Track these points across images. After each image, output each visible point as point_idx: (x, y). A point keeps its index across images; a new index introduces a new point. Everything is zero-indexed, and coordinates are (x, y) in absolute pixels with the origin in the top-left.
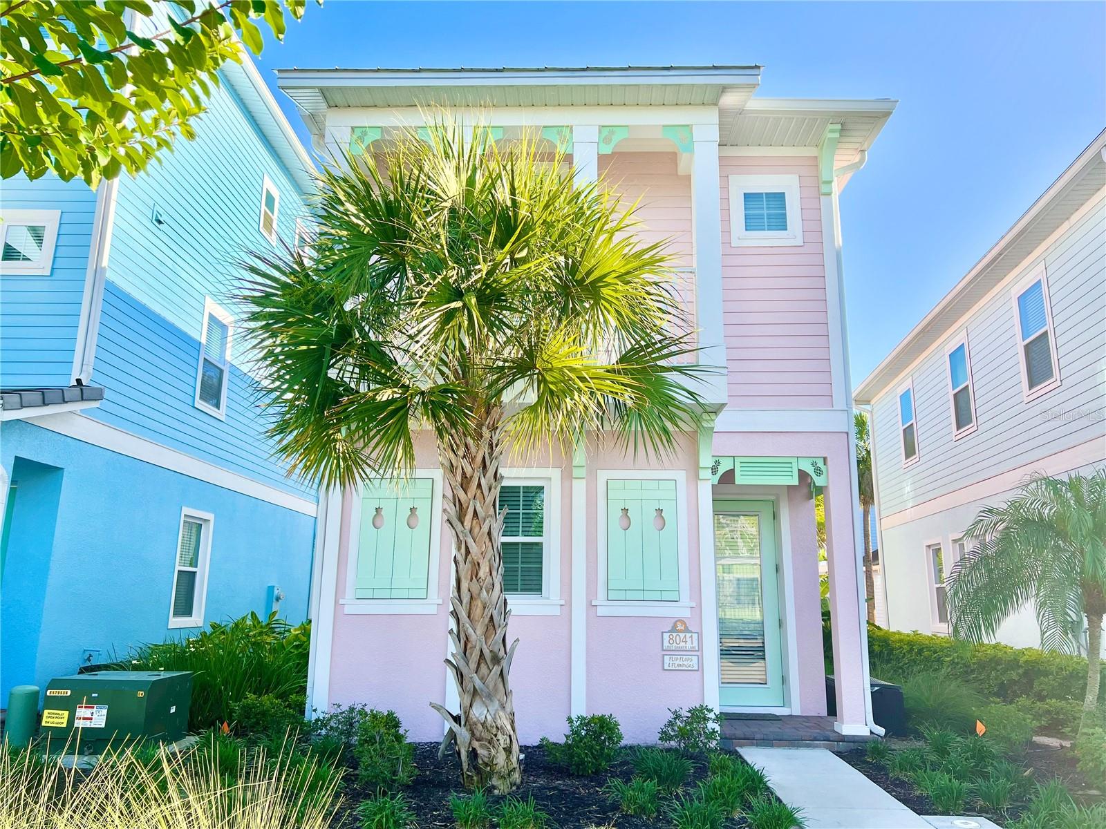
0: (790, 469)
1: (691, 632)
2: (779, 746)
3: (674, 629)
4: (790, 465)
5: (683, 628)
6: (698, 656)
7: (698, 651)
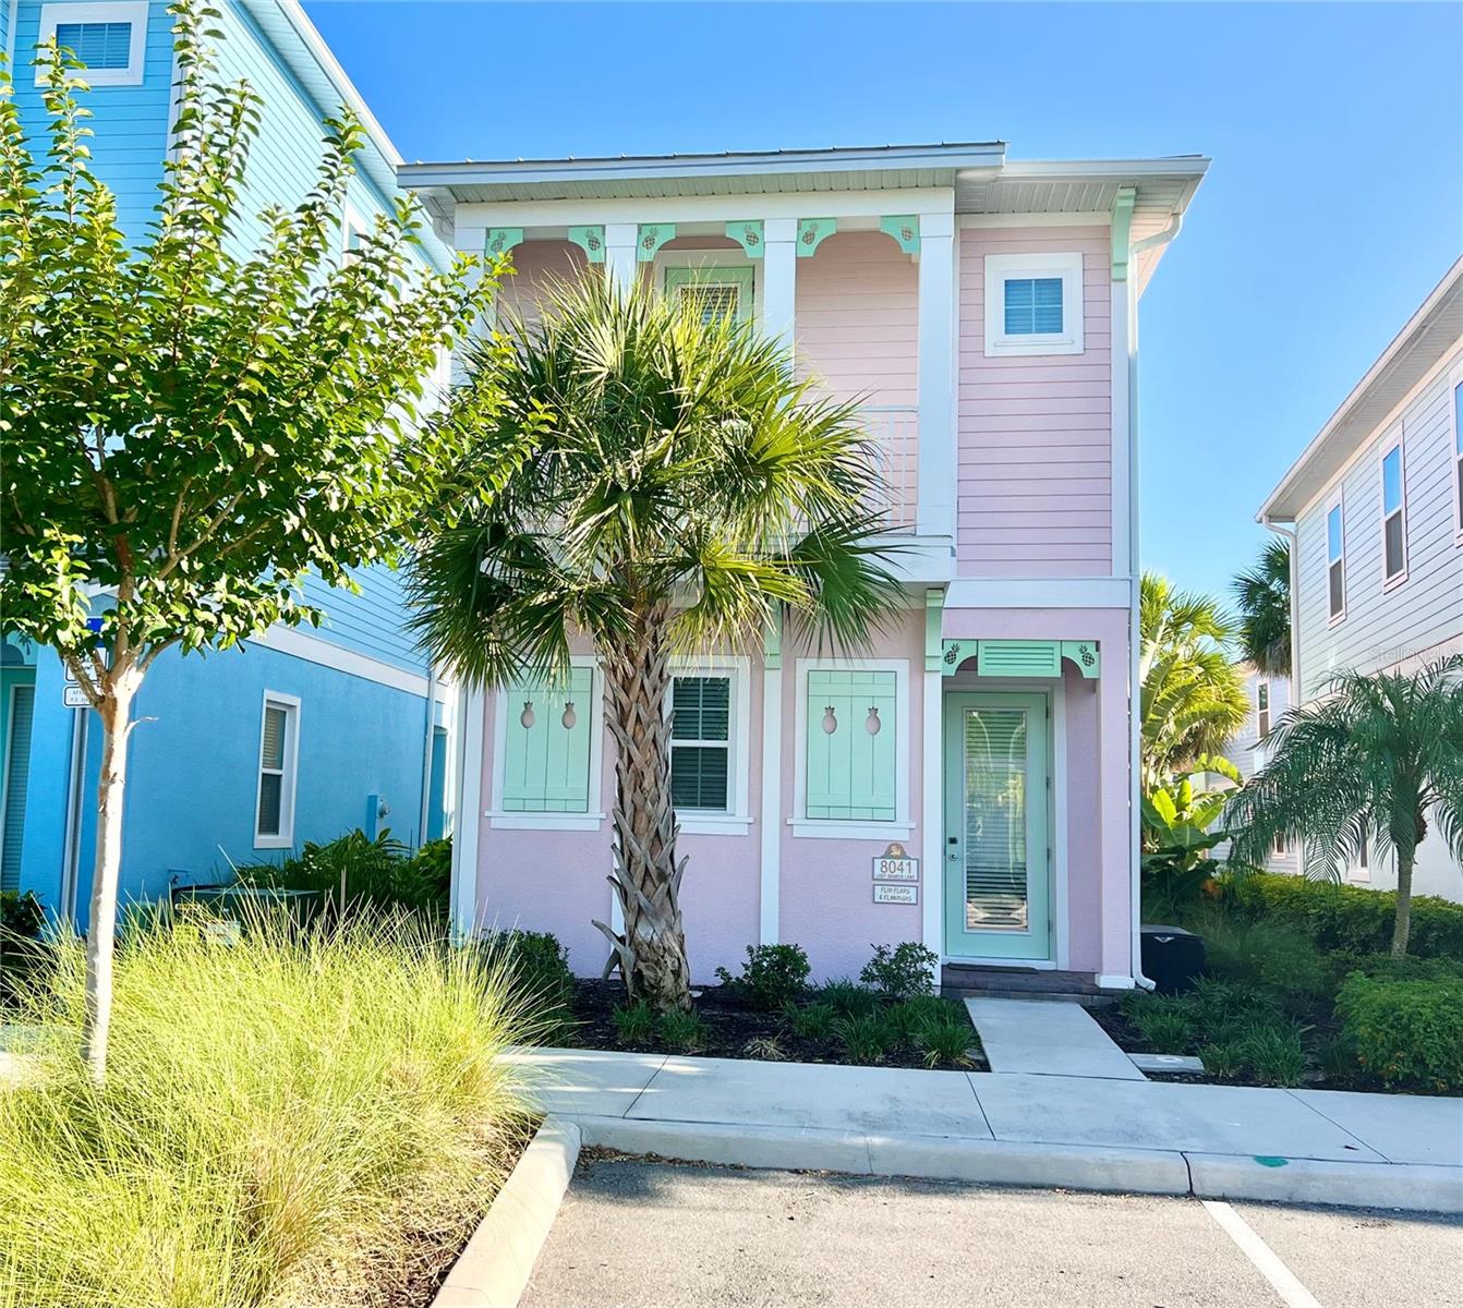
0: (1051, 657)
1: (910, 858)
2: (1016, 998)
3: (888, 855)
4: (1051, 651)
5: (899, 853)
6: (917, 887)
7: (917, 881)
